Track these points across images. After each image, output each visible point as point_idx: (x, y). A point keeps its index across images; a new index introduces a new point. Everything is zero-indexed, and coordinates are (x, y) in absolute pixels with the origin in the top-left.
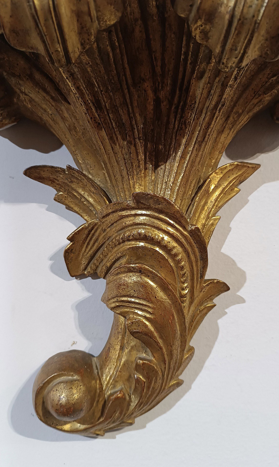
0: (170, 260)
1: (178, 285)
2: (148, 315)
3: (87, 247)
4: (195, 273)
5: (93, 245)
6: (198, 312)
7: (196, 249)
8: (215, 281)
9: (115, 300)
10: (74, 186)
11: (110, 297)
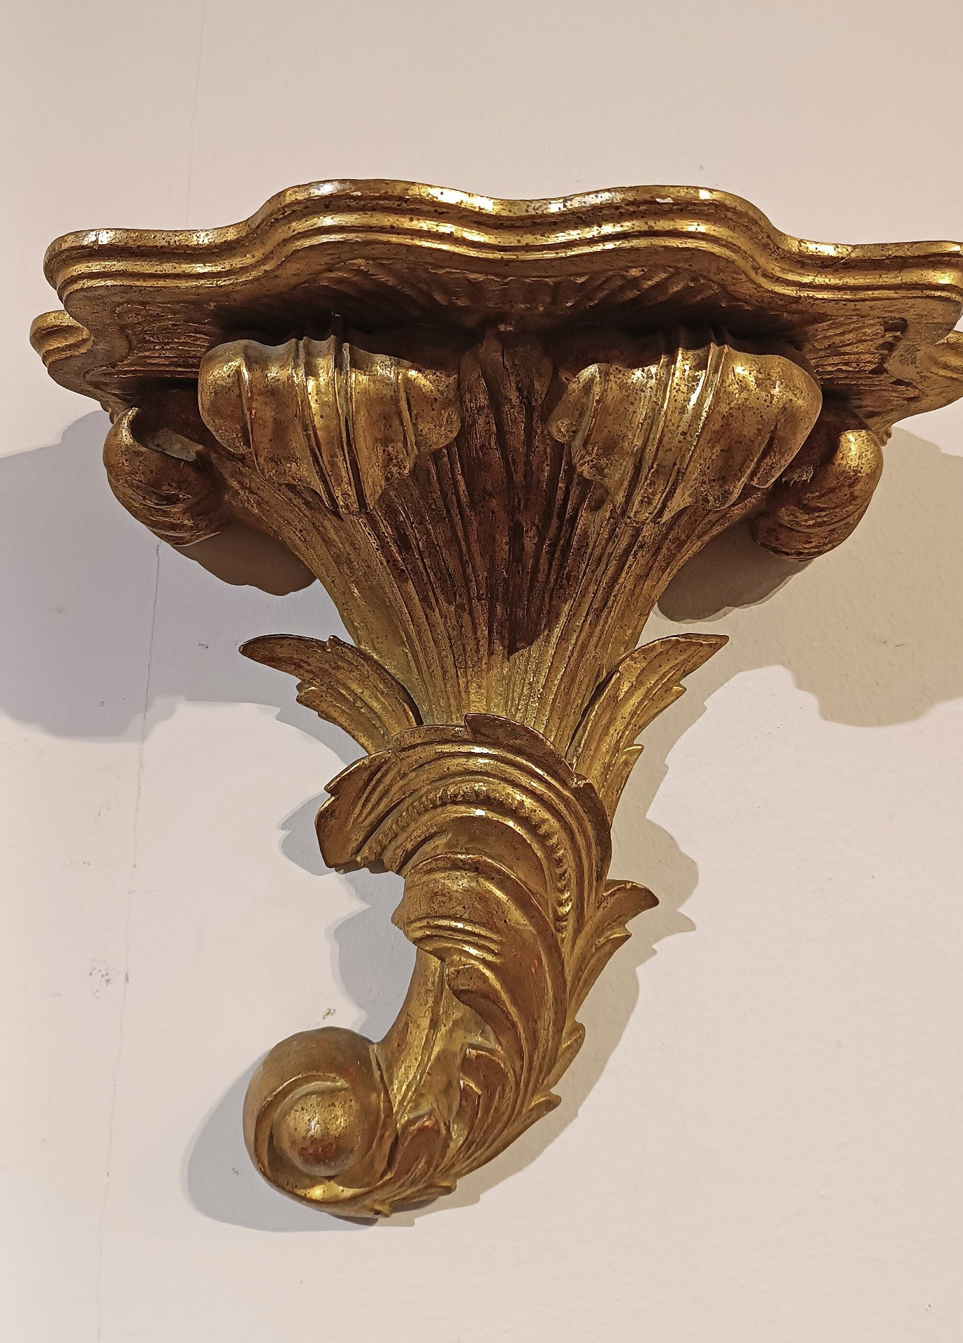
0: (535, 846)
1: (551, 897)
2: (489, 958)
3: (364, 806)
4: (586, 871)
5: (378, 803)
6: (594, 951)
7: (589, 826)
8: (628, 886)
9: (424, 923)
10: (340, 675)
11: (413, 918)
